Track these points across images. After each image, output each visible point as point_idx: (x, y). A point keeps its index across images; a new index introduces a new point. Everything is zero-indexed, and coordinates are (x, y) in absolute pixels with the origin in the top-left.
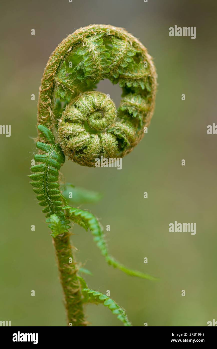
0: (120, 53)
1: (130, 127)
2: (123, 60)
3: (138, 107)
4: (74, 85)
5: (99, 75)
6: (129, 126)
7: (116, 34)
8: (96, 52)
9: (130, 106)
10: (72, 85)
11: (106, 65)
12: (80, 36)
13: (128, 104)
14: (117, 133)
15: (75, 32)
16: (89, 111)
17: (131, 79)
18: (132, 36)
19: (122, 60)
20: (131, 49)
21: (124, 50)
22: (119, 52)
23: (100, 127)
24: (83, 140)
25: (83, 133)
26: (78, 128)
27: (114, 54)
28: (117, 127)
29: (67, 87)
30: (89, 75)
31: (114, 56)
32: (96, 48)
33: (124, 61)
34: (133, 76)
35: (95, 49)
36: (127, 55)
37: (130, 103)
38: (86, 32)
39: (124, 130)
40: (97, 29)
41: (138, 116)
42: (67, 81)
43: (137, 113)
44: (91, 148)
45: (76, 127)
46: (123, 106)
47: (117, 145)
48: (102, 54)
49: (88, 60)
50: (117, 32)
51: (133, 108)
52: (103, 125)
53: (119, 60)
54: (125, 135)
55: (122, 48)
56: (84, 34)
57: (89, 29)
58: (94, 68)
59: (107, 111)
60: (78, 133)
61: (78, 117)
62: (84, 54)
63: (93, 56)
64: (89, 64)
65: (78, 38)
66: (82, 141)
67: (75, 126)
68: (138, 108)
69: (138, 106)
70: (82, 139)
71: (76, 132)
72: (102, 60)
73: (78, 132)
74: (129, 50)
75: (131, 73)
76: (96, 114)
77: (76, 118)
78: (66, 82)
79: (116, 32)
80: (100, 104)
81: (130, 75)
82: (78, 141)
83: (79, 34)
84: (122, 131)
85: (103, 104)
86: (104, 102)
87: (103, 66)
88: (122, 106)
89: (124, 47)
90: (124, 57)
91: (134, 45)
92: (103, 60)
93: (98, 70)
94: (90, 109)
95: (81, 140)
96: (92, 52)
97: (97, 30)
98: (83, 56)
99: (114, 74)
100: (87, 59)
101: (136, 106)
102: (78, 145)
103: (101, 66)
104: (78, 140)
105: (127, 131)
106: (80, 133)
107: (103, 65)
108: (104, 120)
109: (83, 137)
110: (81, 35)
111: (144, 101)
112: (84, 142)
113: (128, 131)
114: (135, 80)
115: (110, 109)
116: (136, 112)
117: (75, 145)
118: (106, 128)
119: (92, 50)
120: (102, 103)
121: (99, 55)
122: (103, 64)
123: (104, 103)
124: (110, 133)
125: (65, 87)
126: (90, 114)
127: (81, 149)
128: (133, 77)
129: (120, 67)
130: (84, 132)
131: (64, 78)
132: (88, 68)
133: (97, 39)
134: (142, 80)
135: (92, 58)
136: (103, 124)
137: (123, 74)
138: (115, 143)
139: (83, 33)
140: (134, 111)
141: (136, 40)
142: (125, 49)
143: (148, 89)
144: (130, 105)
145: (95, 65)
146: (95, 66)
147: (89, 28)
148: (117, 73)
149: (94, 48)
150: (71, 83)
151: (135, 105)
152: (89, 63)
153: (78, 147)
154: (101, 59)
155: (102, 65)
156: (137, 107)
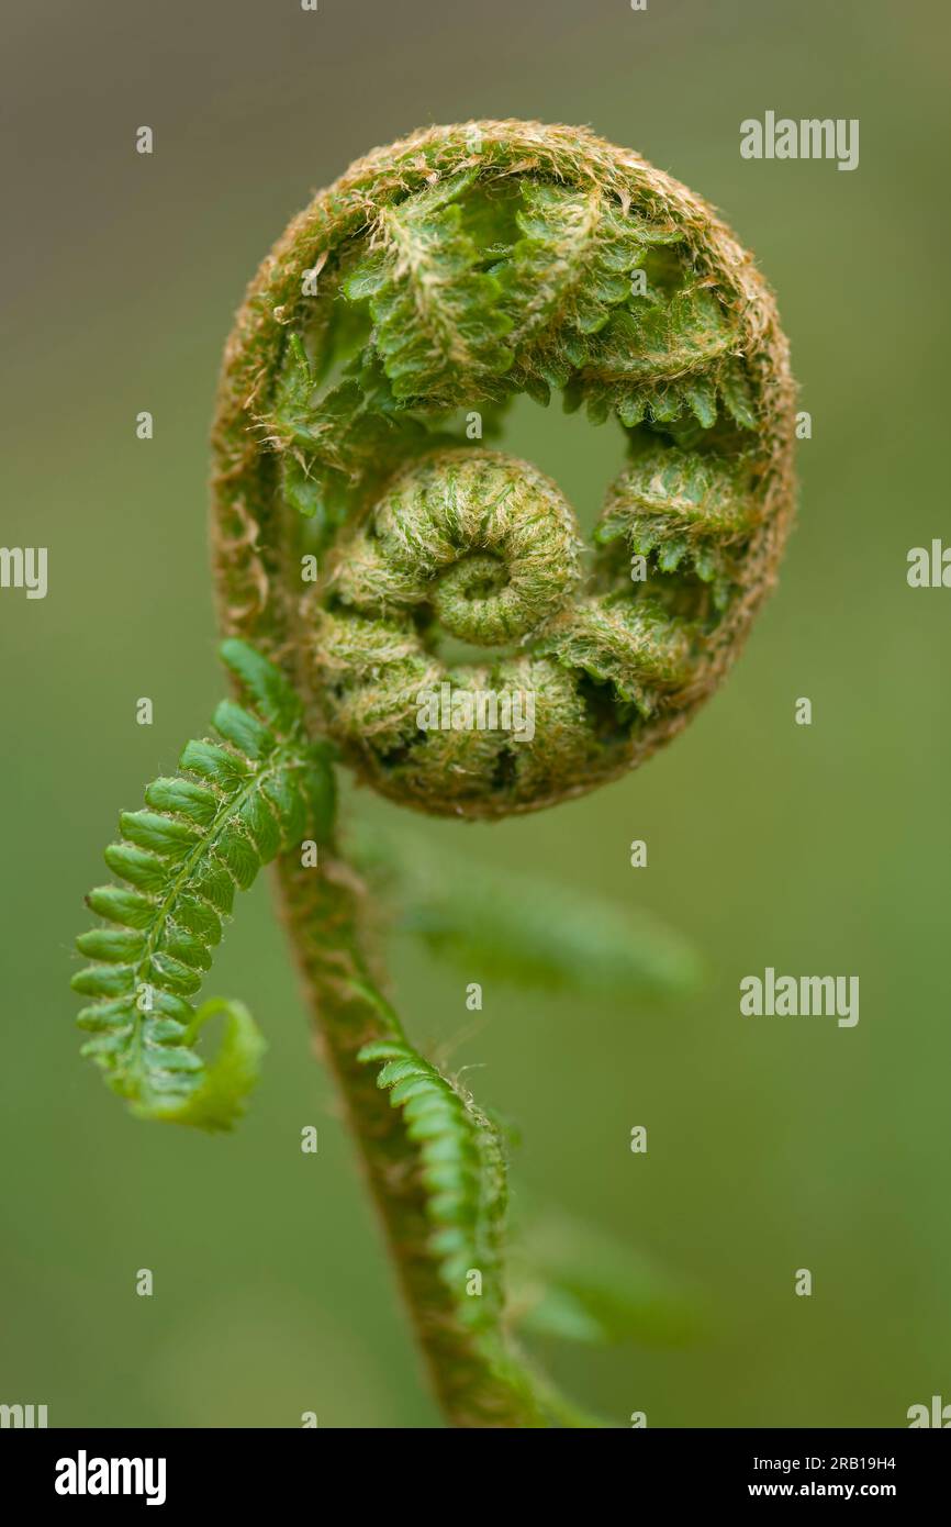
0: (562, 265)
1: (651, 620)
2: (580, 295)
3: (686, 519)
4: (356, 442)
5: (463, 387)
6: (642, 617)
7: (545, 162)
8: (428, 279)
9: (642, 518)
10: (346, 446)
11: (491, 334)
12: (360, 198)
13: (633, 508)
14: (577, 662)
15: (341, 180)
16: (430, 558)
17: (638, 383)
18: (632, 162)
19: (575, 298)
20: (621, 231)
21: (582, 246)
22: (556, 258)
23: (487, 632)
24: (402, 701)
25: (402, 669)
26: (378, 645)
27: (528, 275)
28: (577, 627)
29: (325, 458)
30: (413, 394)
31: (529, 285)
32: (434, 256)
33: (589, 302)
34: (646, 367)
35: (426, 258)
36: (601, 269)
37: (642, 504)
38: (391, 173)
39: (613, 641)
40: (446, 153)
41: (692, 564)
42: (322, 432)
43: (680, 551)
44: (446, 741)
45: (369, 640)
46: (612, 517)
47: (581, 719)
48: (463, 286)
49: (397, 322)
50: (549, 155)
51: (658, 524)
52: (506, 623)
53: (555, 301)
54: (617, 666)
55: (570, 236)
56: (382, 183)
57: (404, 158)
58: (430, 359)
59: (519, 557)
60: (376, 671)
61: (373, 593)
62: (375, 291)
63: (418, 301)
64: (404, 342)
65: (351, 209)
66: (400, 710)
67: (364, 634)
68: (683, 524)
69: (684, 512)
70: (395, 698)
71: (366, 666)
72: (469, 312)
73: (377, 665)
74: (613, 241)
75: (632, 354)
76: (466, 574)
77: (366, 597)
78: (316, 434)
79: (544, 153)
80: (484, 522)
81: (629, 365)
82: (377, 708)
83: (358, 186)
84: (603, 649)
85: (495, 525)
86: (501, 512)
87: (477, 341)
88: (606, 520)
89: (582, 231)
90: (587, 279)
91: (644, 205)
92: (470, 315)
93: (452, 365)
94: (432, 548)
95: (392, 705)
96: (412, 278)
97: (446, 158)
98: (371, 305)
99: (549, 370)
100: (388, 318)
101: (675, 514)
102: (380, 726)
103: (466, 342)
104: (379, 702)
105: (627, 646)
106: (385, 667)
107: (476, 335)
108: (508, 598)
109: (402, 688)
110: (366, 189)
111: (723, 480)
112: (406, 713)
113: (634, 646)
114: (661, 386)
115: (539, 545)
116: (674, 543)
117: (367, 728)
118: (527, 637)
119: (409, 268)
120: (492, 516)
121: (446, 291)
122: (476, 332)
123: (500, 520)
124: (544, 657)
125: (314, 459)
126: (437, 572)
127: (398, 743)
128: (644, 374)
129: (569, 334)
130: (406, 662)
131: (304, 416)
132: (398, 360)
133: (440, 208)
134: (697, 379)
135: (412, 311)
136: (503, 618)
137: (596, 362)
138: (572, 706)
139: (375, 178)
140: (664, 539)
141: (658, 180)
142: (587, 241)
143: (744, 417)
144: (640, 512)
145: (431, 341)
146: (433, 347)
147: (408, 151)
148: (559, 364)
149: (420, 257)
150: (341, 434)
151: (667, 510)
152: (402, 336)
153: (384, 735)
154: (462, 308)
155: (467, 337)
156: (677, 521)
